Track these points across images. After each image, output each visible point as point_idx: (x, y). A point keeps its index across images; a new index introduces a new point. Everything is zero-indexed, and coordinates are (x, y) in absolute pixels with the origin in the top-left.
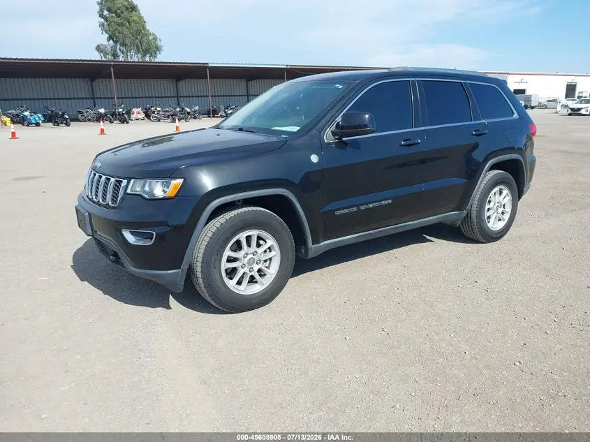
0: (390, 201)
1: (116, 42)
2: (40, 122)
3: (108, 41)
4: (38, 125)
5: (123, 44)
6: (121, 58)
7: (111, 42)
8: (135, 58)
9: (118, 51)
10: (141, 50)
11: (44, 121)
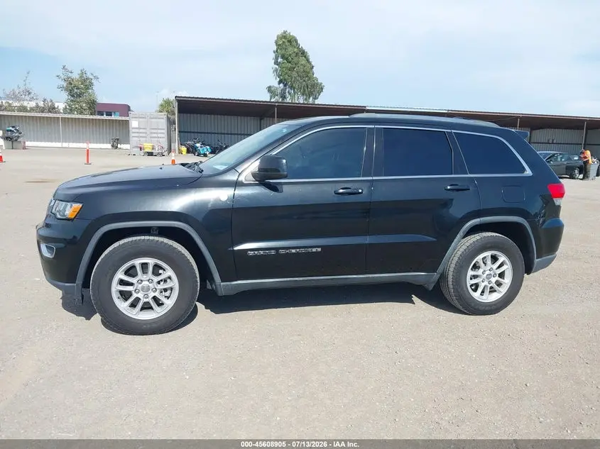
0: (319, 250)
1: (285, 85)
2: (208, 153)
3: (279, 84)
4: (205, 155)
5: (292, 87)
6: (288, 100)
7: (281, 85)
8: (300, 100)
9: (287, 94)
10: (307, 92)
11: (211, 153)
